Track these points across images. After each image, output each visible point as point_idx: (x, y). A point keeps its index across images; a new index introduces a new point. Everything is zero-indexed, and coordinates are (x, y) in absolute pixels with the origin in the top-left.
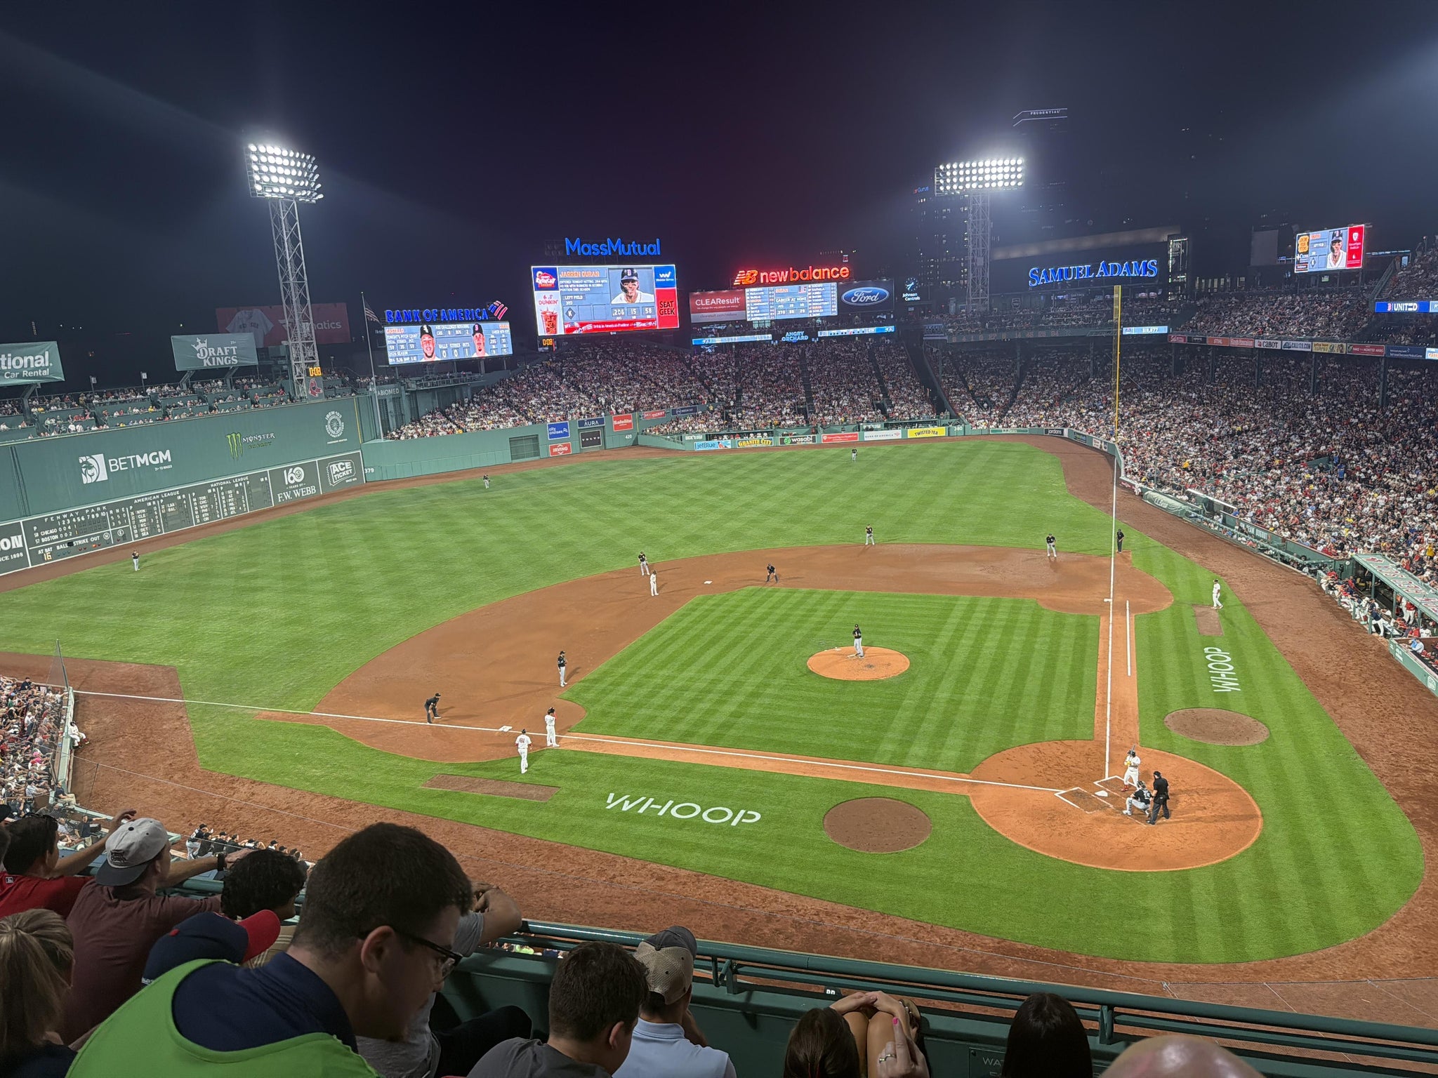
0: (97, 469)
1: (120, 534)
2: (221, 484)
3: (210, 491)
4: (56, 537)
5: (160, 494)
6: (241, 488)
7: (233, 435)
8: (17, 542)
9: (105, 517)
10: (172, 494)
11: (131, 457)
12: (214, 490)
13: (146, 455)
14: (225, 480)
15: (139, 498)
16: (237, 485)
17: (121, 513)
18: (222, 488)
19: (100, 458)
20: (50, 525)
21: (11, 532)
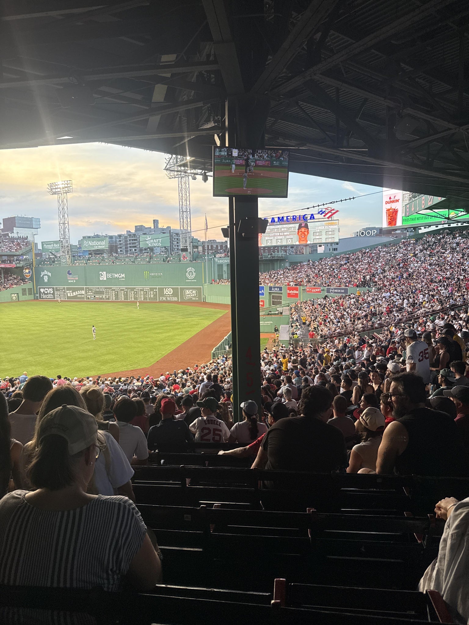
0: (104, 276)
1: (107, 297)
4: (92, 293)
5: (119, 288)
6: (146, 292)
7: (146, 272)
8: (83, 292)
9: (103, 291)
10: (123, 288)
11: (113, 274)
12: (136, 290)
13: (117, 274)
14: (141, 288)
15: (114, 287)
16: (145, 290)
17: (108, 291)
18: (139, 290)
19: (105, 273)
20: (91, 290)
21: (82, 289)
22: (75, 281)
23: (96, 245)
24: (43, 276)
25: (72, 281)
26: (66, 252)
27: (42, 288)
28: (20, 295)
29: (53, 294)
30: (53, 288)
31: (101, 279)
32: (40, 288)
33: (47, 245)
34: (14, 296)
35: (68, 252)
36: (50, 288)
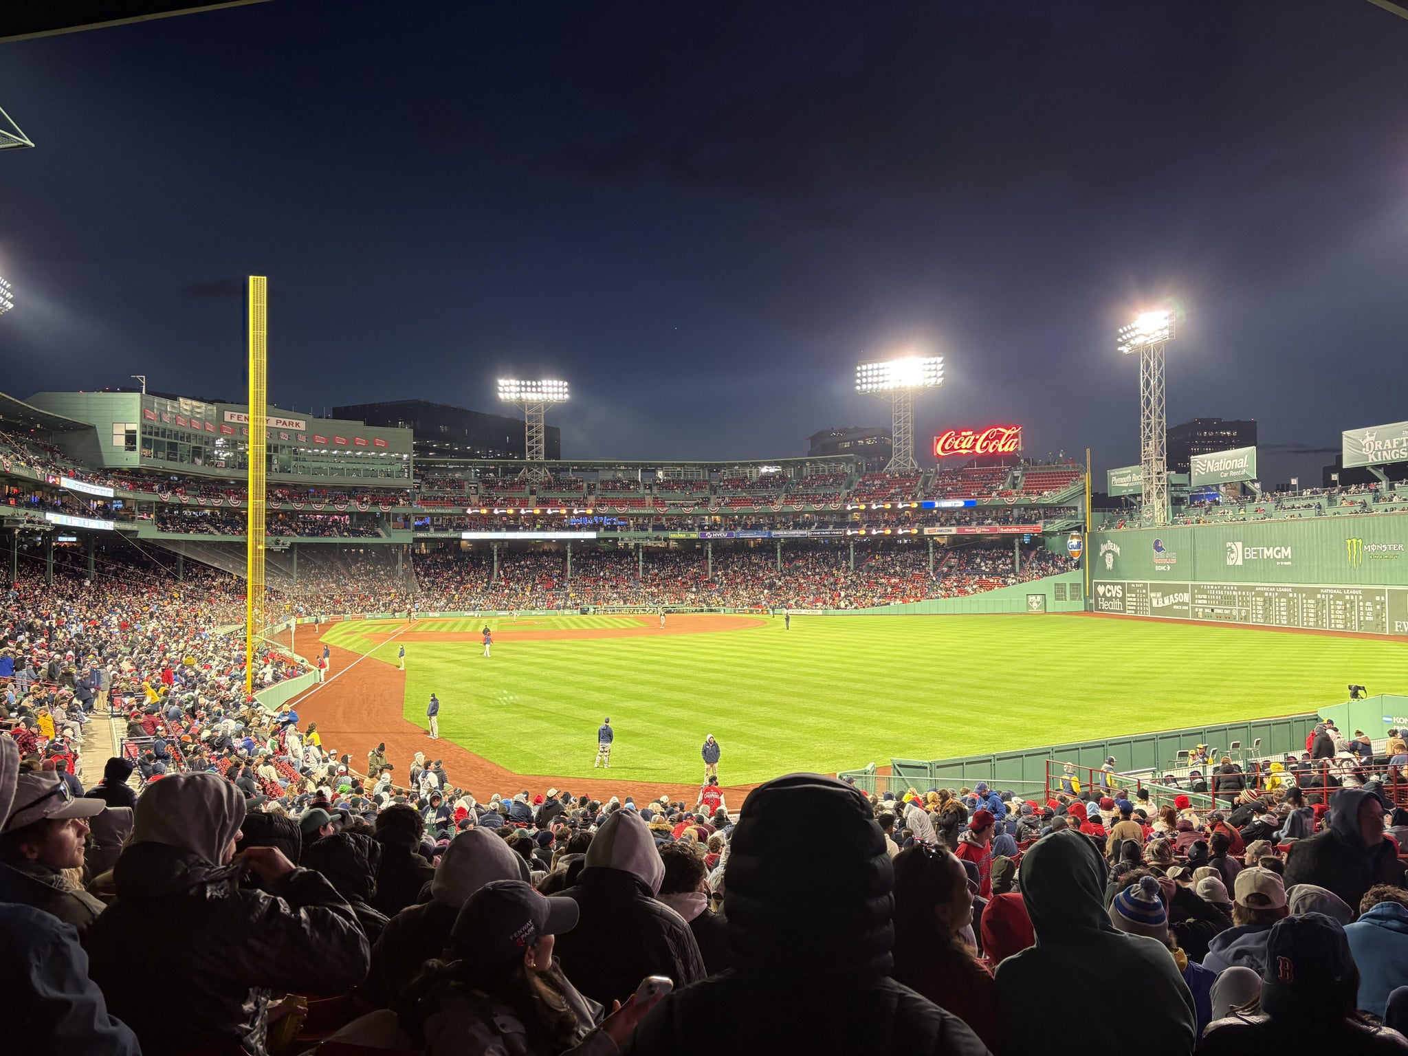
0: (1237, 555)
1: (1243, 615)
2: (1331, 591)
3: (1319, 596)
4: (1205, 602)
5: (1275, 587)
6: (1352, 602)
7: (1354, 540)
8: (1186, 597)
9: (1234, 596)
10: (1285, 590)
11: (1261, 548)
12: (1323, 596)
13: (1271, 548)
14: (1337, 589)
15: (1261, 586)
16: (1347, 597)
17: (1246, 596)
18: (1331, 596)
19: (1239, 544)
20: (1204, 591)
21: (1183, 589)
22: (1169, 568)
23: (1225, 471)
24: (1104, 554)
25: (1163, 568)
26: (1155, 494)
27: (1101, 584)
28: (1051, 599)
29: (1123, 599)
30: (1123, 585)
31: (1229, 562)
32: (1097, 584)
33: (1118, 476)
34: (1035, 601)
35: (1159, 493)
36: (1117, 584)
